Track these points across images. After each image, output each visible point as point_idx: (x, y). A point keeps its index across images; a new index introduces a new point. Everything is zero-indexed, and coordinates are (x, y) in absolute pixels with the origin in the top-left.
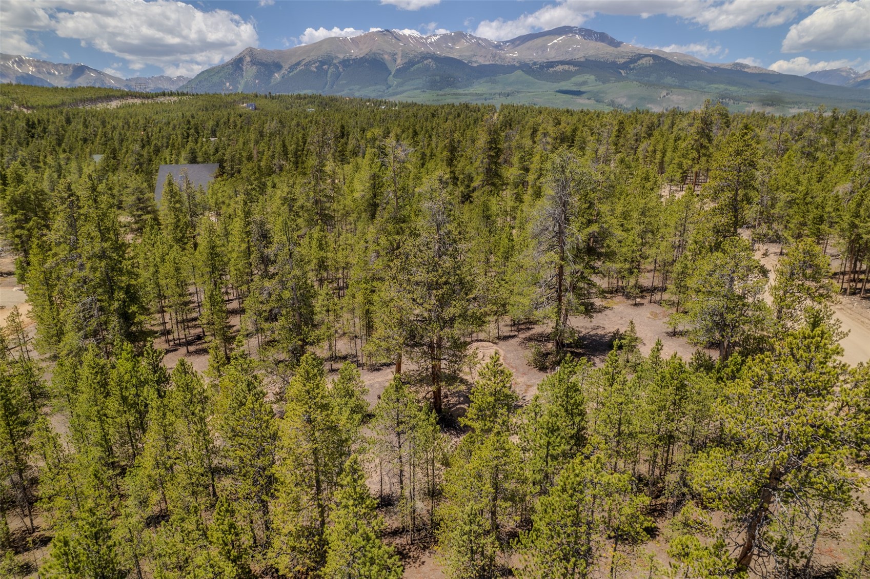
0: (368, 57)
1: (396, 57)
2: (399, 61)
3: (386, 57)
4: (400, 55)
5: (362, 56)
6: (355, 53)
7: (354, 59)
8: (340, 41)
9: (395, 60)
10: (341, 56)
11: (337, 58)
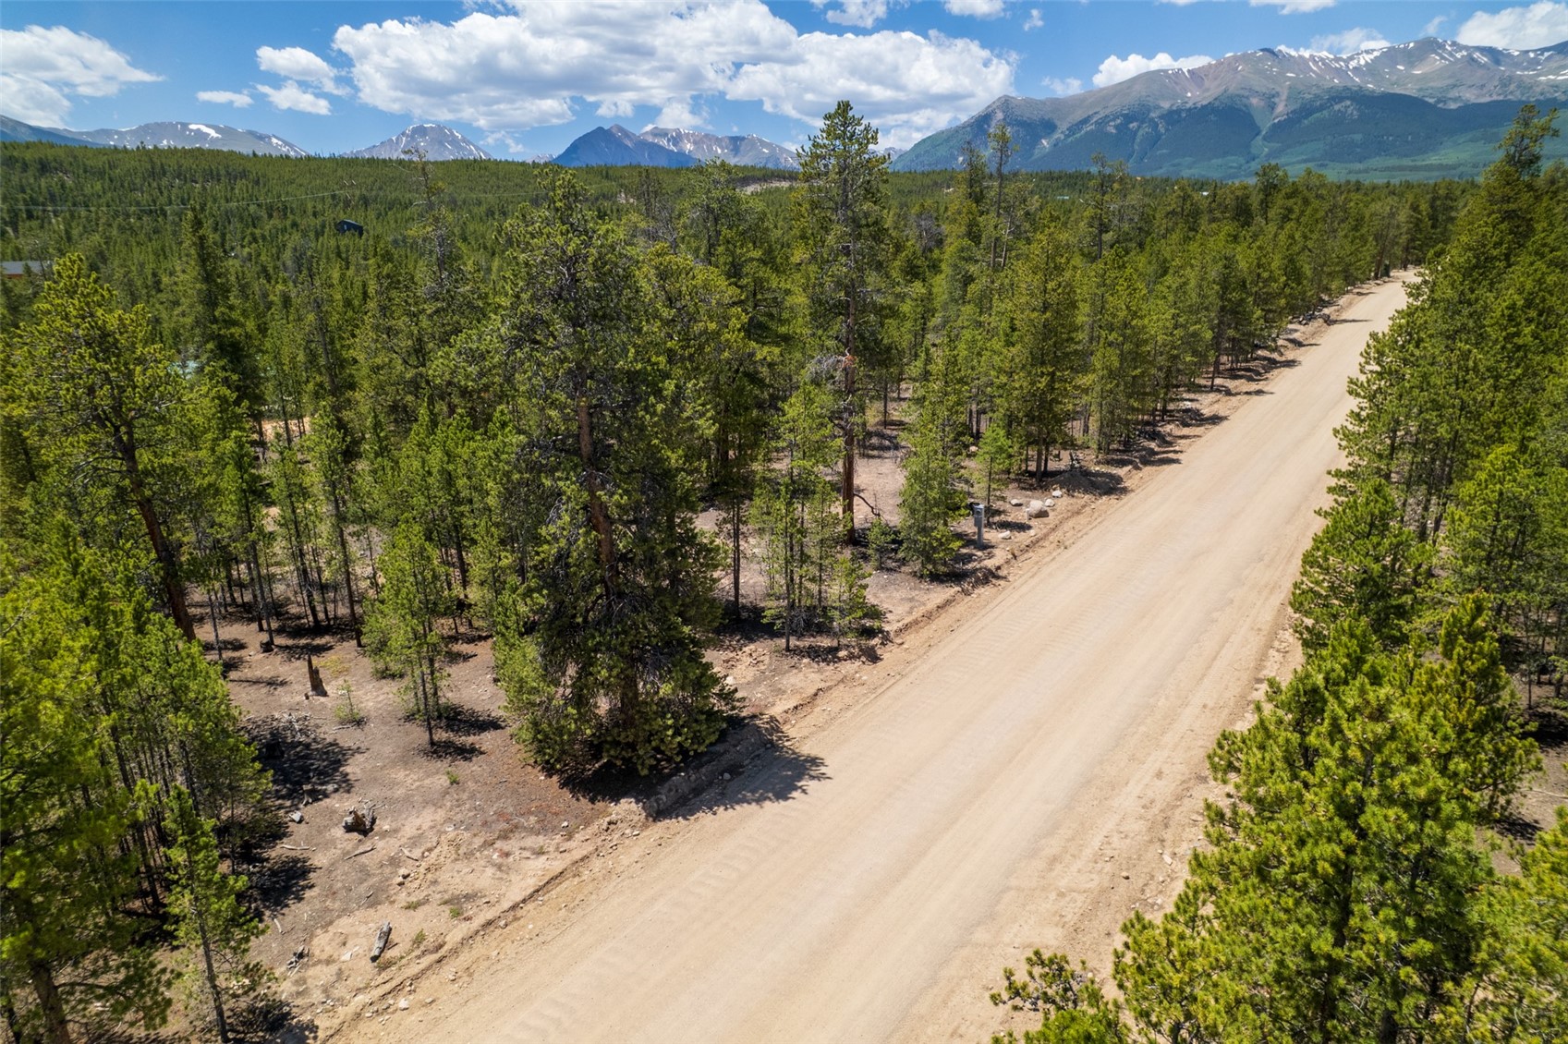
0: (1217, 103)
1: (1276, 100)
2: (1280, 108)
3: (1254, 101)
4: (1284, 97)
5: (1205, 103)
6: (1194, 96)
7: (1190, 109)
8: (1168, 77)
9: (1272, 107)
10: (1166, 105)
11: (1159, 107)
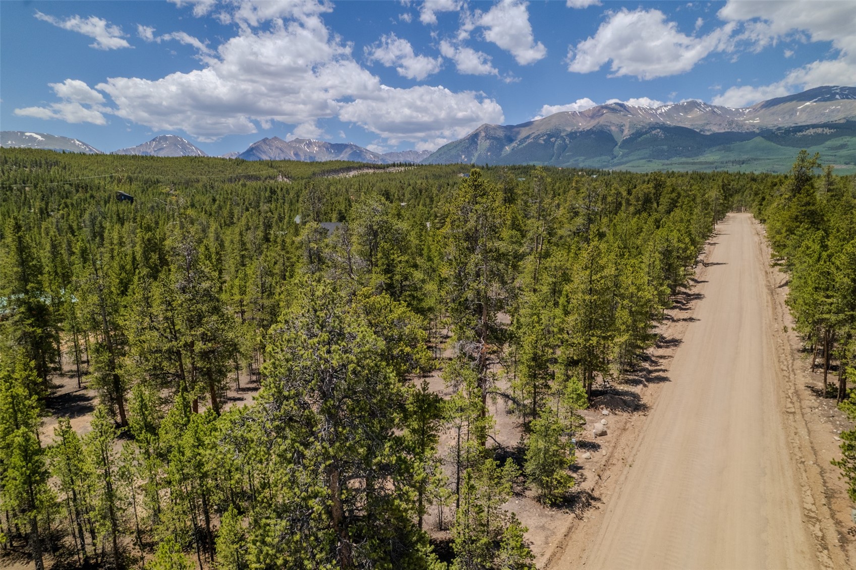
0: (595, 129)
1: (624, 128)
2: (626, 132)
3: (613, 128)
4: (627, 127)
5: (589, 128)
6: (584, 125)
7: (581, 132)
8: (569, 115)
9: (622, 131)
10: (569, 129)
11: (565, 130)
